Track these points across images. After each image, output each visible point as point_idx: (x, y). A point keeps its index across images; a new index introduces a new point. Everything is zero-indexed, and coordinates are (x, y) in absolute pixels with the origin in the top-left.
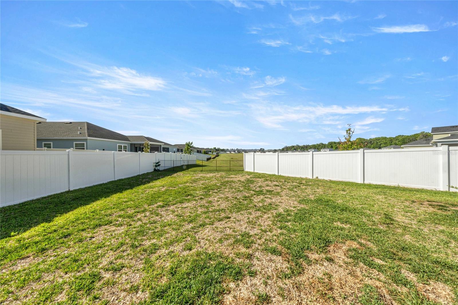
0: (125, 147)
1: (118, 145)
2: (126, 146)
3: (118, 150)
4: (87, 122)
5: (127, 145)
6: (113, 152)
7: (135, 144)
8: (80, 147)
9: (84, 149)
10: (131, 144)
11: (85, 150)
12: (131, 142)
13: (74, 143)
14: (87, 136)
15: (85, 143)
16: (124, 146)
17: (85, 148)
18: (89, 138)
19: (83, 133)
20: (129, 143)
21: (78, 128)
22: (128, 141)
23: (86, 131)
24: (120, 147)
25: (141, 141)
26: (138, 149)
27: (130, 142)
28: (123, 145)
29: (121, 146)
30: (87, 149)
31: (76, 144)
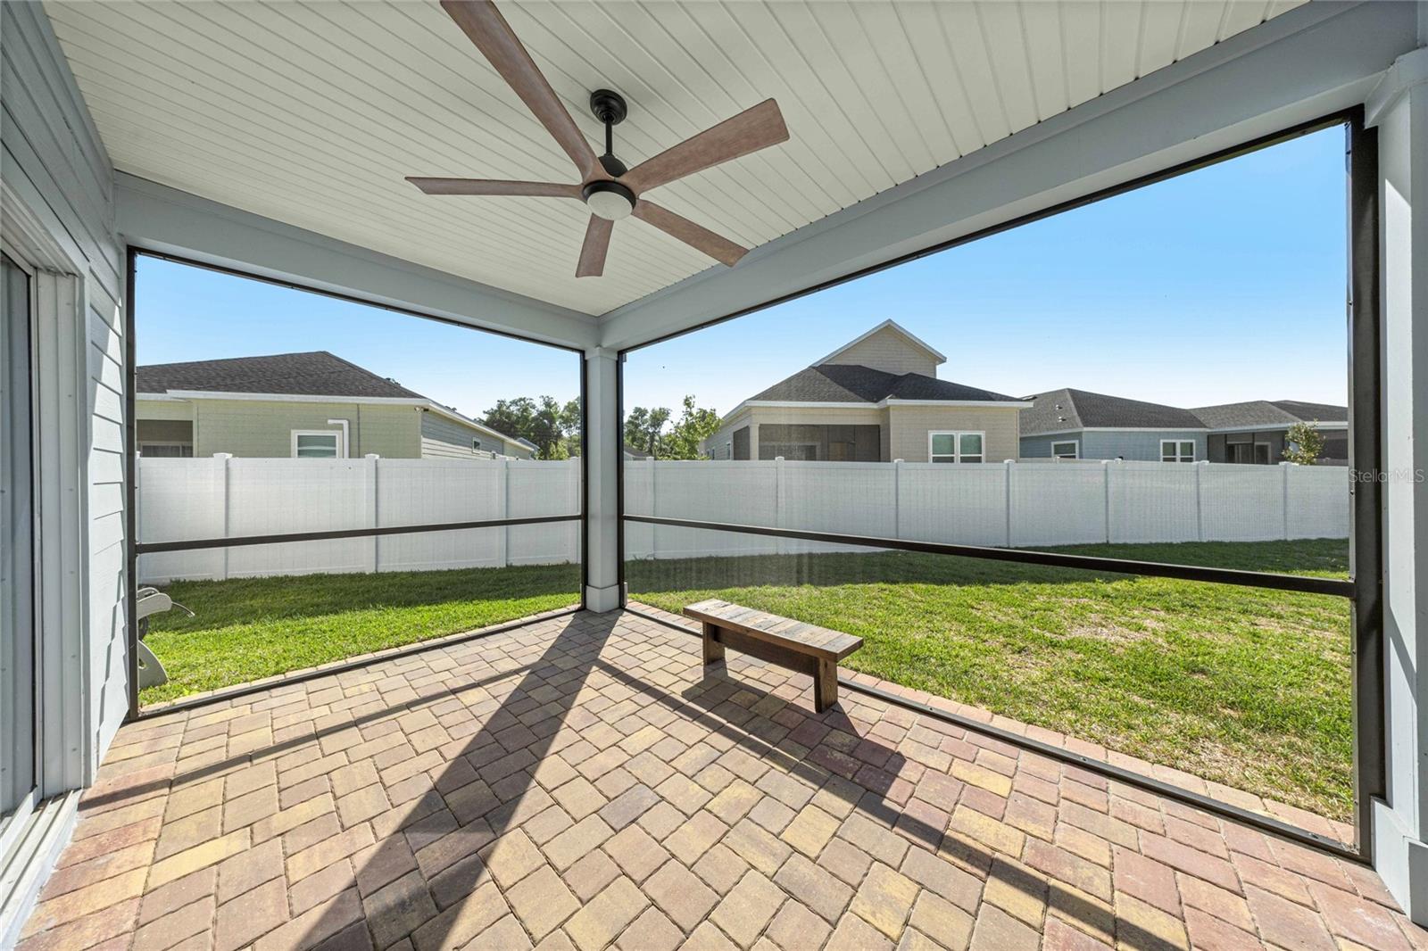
0: (1188, 449)
1: (1164, 443)
2: (1191, 444)
3: (1162, 457)
4: (1069, 389)
5: (1194, 441)
6: (1104, 462)
7: (1226, 436)
8: (1066, 452)
9: (1074, 457)
10: (1210, 437)
11: (1077, 459)
12: (1210, 428)
13: (1053, 443)
14: (1080, 424)
15: (1077, 442)
16: (1181, 443)
17: (1077, 454)
18: (1086, 429)
19: (1070, 419)
20: (1200, 433)
21: (1053, 407)
22: (1201, 427)
23: (1076, 414)
24: (1171, 449)
25: (1257, 423)
26: (1239, 452)
27: (1208, 430)
28: (1178, 442)
29: (1174, 444)
30: (1081, 457)
31: (1055, 446)
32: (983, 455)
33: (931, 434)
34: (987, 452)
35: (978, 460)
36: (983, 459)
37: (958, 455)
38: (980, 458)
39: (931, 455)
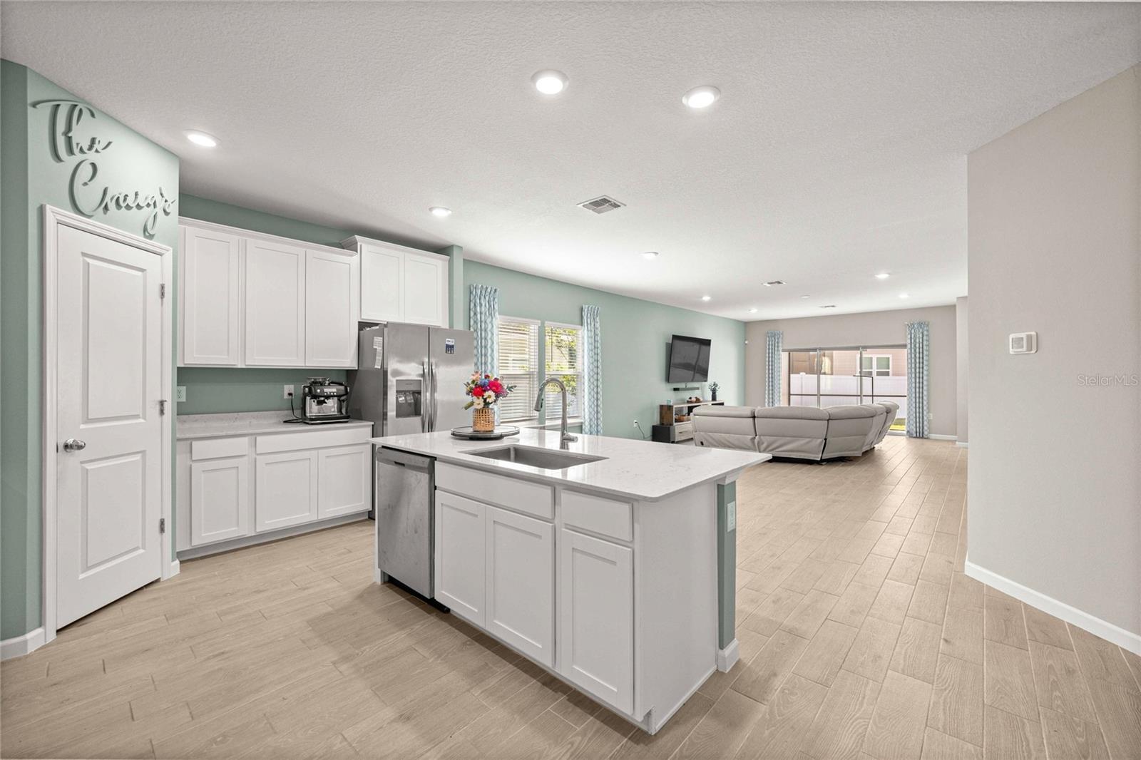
32: (890, 370)
34: (893, 368)
35: (887, 374)
36: (891, 373)
37: (875, 370)
38: (888, 372)
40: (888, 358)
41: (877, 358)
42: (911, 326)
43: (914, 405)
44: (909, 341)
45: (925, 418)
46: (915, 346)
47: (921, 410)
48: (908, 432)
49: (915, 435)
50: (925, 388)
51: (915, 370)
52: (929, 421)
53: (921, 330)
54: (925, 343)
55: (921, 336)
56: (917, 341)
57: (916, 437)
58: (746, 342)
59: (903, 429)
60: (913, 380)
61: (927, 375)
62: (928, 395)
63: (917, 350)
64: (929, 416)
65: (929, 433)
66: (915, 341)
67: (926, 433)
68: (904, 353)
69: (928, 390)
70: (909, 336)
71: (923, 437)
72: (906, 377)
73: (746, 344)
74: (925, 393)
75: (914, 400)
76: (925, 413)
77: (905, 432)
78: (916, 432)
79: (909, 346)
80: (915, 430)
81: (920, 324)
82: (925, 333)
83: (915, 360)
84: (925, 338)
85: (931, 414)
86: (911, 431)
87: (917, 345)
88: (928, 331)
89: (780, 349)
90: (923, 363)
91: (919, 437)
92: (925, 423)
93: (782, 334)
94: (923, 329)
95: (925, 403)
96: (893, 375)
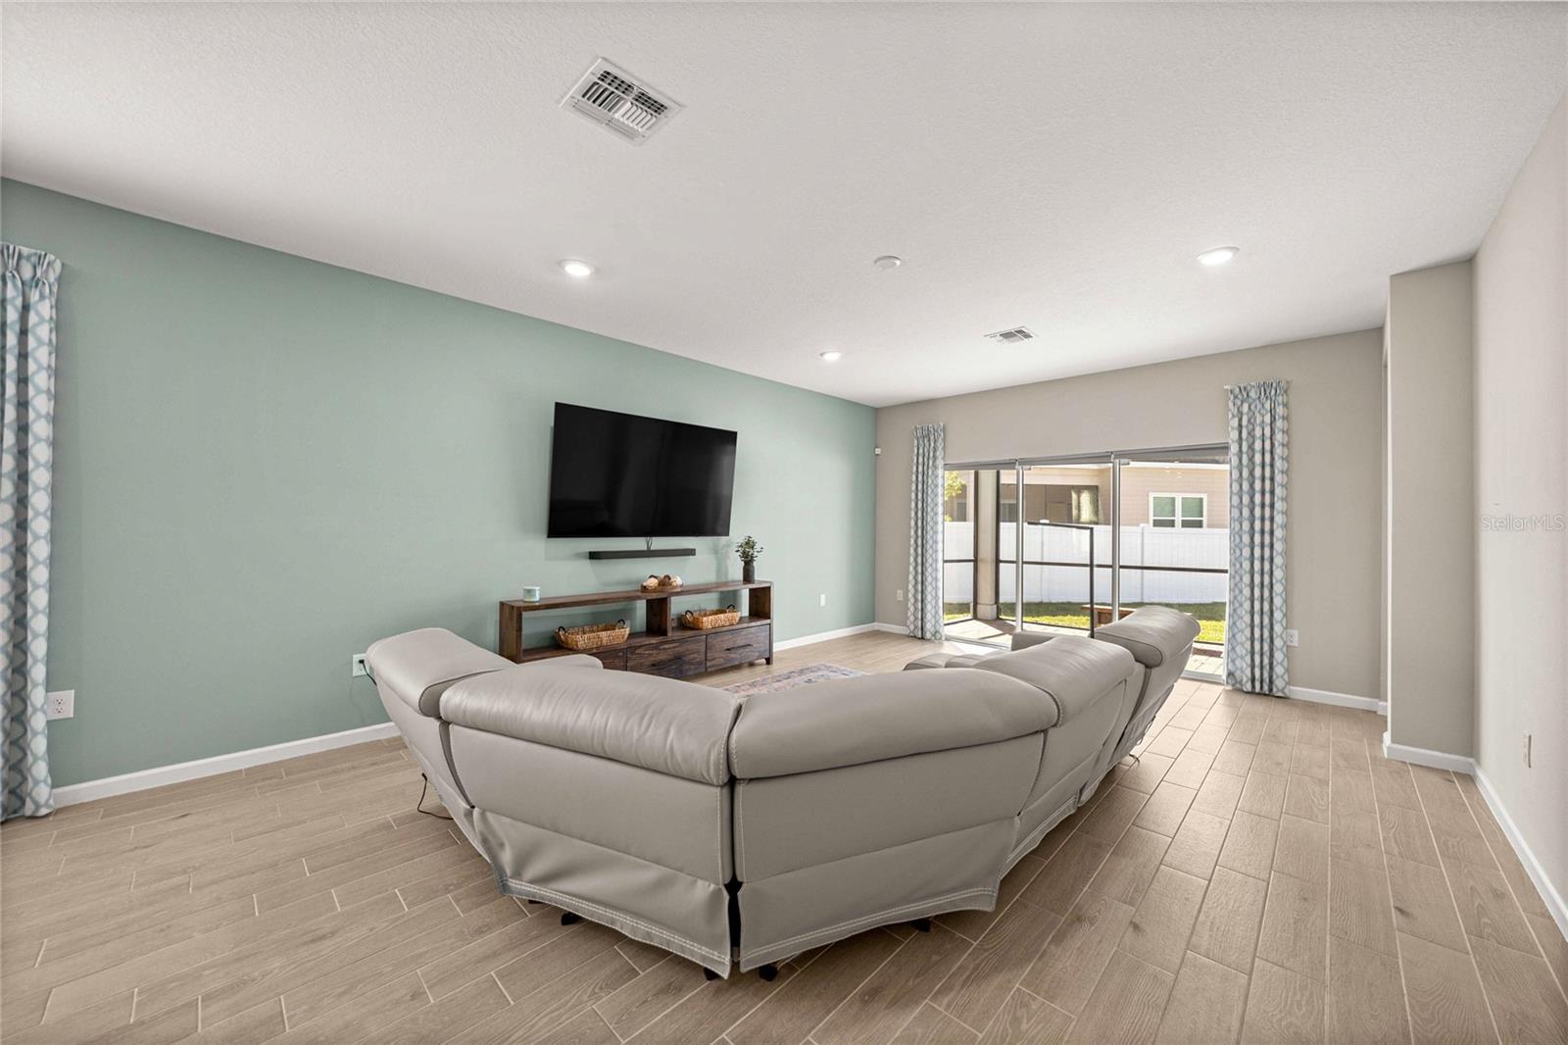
32: (1205, 519)
33: (1152, 496)
34: (1208, 515)
35: (1199, 524)
36: (1205, 523)
37: (1178, 518)
38: (1201, 522)
39: (1152, 518)
40: (1201, 500)
41: (1183, 498)
42: (1241, 394)
43: (1247, 605)
44: (1234, 435)
45: (1278, 643)
46: (1251, 447)
47: (1266, 621)
48: (1230, 674)
49: (1248, 687)
50: (1278, 560)
51: (1252, 511)
52: (1289, 650)
53: (1267, 406)
54: (1279, 436)
55: (1268, 419)
56: (1258, 432)
57: (1252, 693)
58: (878, 451)
59: (1216, 667)
60: (1246, 539)
61: (1285, 526)
62: (1288, 580)
63: (1258, 458)
64: (1289, 637)
65: (1288, 683)
66: (1251, 434)
67: (1279, 683)
68: (1222, 471)
69: (1286, 567)
70: (1235, 423)
71: (1270, 695)
72: (1228, 531)
73: (877, 455)
74: (1278, 574)
75: (1247, 592)
76: (1278, 628)
77: (1222, 673)
78: (1253, 680)
79: (1234, 448)
80: (1248, 672)
81: (1265, 388)
82: (1280, 410)
83: (1252, 485)
84: (1279, 423)
85: (1295, 633)
86: (1238, 674)
87: (1258, 445)
88: (1285, 405)
89: (940, 463)
90: (1272, 492)
91: (1261, 694)
92: (1278, 656)
93: (944, 430)
94: (1273, 402)
95: (1278, 601)
96: (1209, 526)
